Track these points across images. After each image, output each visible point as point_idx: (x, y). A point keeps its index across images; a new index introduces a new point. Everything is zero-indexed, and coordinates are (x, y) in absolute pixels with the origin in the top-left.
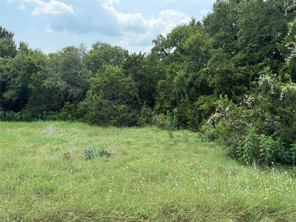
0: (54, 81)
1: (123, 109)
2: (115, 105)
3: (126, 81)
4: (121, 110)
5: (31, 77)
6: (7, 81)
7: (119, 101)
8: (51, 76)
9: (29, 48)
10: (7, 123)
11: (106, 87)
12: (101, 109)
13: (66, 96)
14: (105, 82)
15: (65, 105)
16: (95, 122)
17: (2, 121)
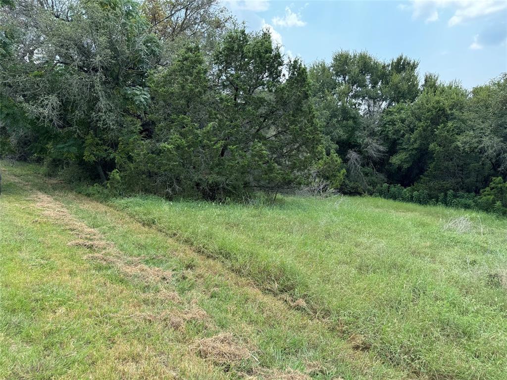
0: (476, 137)
5: (435, 132)
6: (399, 139)
8: (472, 128)
10: (391, 202)
13: (496, 166)
15: (491, 183)
17: (385, 198)
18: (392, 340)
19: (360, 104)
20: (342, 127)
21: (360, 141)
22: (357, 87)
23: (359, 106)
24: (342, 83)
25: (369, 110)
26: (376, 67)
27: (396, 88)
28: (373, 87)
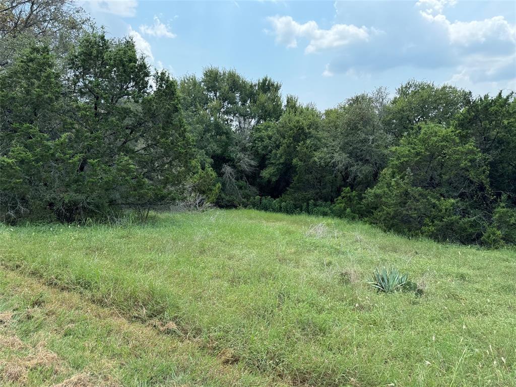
0: (329, 153)
1: (451, 206)
2: (435, 198)
3: (462, 152)
4: (446, 210)
5: (297, 148)
6: (267, 154)
7: (443, 190)
8: (326, 145)
9: (298, 105)
10: (263, 213)
11: (417, 163)
12: (405, 203)
13: (345, 178)
14: (418, 154)
15: (342, 193)
16: (393, 226)
17: (257, 209)
18: (259, 348)
19: (231, 121)
20: (216, 142)
21: (233, 155)
22: (228, 104)
23: (231, 122)
24: (214, 98)
25: (240, 126)
26: (245, 86)
27: (263, 107)
28: (243, 105)
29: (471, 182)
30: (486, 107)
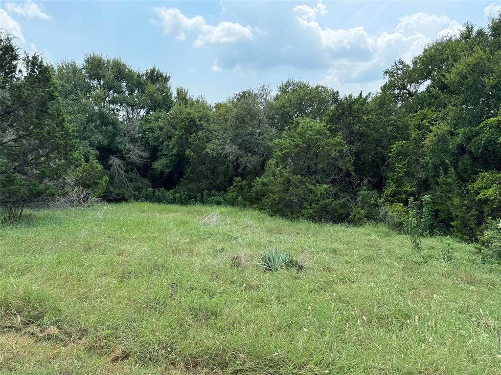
0: (220, 145)
1: (325, 191)
2: (312, 184)
3: (332, 144)
4: (321, 194)
5: (189, 139)
6: (159, 146)
7: (318, 177)
8: (217, 137)
9: (189, 97)
10: (156, 206)
11: (297, 153)
12: (288, 190)
13: (236, 168)
14: (297, 146)
15: (234, 182)
16: (278, 210)
17: (150, 202)
18: (151, 340)
19: (118, 110)
20: (101, 132)
21: (121, 147)
22: (114, 93)
23: (117, 111)
24: (97, 87)
25: (128, 116)
26: (132, 75)
27: (152, 98)
28: (130, 94)
29: (340, 170)
30: (350, 105)
